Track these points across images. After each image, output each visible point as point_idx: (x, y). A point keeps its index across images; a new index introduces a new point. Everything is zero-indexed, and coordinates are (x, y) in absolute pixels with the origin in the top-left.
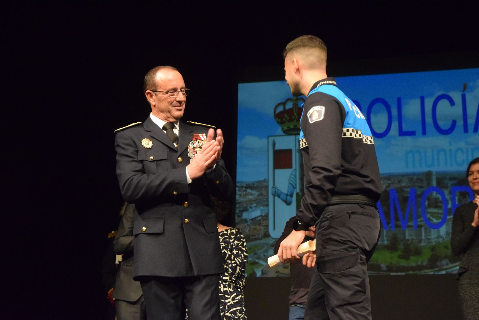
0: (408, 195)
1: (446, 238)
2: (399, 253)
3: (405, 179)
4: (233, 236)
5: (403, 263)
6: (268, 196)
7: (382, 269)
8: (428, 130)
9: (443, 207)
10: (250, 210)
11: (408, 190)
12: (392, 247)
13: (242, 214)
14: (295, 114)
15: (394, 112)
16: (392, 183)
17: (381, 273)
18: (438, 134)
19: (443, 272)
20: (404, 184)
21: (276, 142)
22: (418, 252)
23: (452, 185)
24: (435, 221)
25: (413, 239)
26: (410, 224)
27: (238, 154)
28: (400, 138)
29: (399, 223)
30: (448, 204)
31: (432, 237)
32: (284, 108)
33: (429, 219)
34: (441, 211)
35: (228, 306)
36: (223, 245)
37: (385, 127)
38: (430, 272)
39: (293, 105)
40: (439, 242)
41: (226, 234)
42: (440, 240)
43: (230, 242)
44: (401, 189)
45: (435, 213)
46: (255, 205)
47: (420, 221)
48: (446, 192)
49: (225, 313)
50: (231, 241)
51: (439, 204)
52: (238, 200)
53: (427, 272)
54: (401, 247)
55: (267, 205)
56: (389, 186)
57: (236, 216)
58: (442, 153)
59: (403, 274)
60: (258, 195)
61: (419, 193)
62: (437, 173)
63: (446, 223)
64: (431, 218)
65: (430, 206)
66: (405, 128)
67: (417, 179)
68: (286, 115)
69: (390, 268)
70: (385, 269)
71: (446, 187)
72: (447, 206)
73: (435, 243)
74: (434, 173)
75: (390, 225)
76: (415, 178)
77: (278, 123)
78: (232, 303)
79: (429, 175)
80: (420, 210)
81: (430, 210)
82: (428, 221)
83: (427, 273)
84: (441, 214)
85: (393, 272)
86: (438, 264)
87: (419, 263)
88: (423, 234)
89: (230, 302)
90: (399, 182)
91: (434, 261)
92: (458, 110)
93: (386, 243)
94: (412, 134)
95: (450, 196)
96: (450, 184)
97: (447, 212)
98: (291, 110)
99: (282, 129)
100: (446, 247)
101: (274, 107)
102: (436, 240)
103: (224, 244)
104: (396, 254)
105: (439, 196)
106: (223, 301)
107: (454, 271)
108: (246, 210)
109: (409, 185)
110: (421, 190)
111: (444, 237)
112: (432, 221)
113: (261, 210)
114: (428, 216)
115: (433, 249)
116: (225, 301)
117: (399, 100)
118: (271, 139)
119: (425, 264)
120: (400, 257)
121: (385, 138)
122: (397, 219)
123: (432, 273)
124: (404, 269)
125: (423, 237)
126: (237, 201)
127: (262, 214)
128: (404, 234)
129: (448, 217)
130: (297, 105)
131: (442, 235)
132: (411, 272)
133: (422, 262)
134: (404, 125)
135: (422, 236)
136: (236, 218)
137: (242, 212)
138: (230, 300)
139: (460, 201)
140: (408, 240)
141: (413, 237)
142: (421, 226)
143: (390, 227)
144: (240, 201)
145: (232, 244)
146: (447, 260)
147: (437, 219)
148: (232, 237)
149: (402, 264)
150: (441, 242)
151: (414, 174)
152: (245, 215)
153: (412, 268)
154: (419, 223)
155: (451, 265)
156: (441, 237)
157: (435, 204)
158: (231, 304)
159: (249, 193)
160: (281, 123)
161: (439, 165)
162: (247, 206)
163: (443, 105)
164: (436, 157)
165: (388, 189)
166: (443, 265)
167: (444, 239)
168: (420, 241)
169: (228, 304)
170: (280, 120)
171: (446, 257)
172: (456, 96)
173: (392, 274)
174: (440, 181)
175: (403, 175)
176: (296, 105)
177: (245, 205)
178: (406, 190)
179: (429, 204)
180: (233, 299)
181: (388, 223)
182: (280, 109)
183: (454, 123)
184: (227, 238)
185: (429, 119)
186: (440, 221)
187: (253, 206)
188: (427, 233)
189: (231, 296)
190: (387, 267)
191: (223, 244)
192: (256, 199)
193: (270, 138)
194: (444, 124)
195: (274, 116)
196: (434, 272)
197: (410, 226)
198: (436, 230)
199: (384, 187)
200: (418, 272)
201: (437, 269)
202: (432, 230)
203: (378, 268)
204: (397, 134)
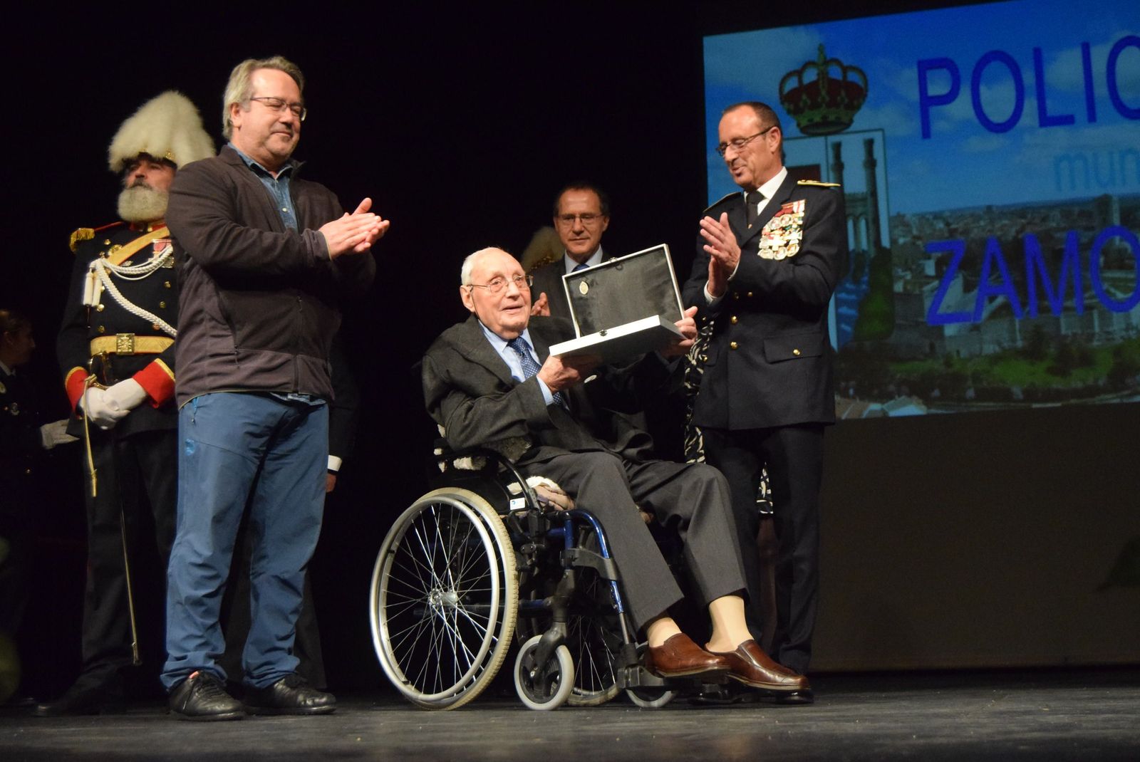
0: (1063, 246)
2: (1048, 363)
3: (1056, 213)
5: (1057, 383)
7: (1015, 397)
8: (1099, 115)
9: (1136, 266)
11: (1063, 235)
12: (1032, 353)
14: (823, 93)
15: (1029, 78)
16: (1029, 223)
17: (1012, 404)
18: (1120, 117)
20: (1054, 225)
22: (1086, 360)
24: (1120, 296)
25: (1075, 335)
26: (1069, 304)
28: (1043, 130)
29: (1046, 303)
31: (1116, 328)
32: (800, 81)
33: (1108, 291)
34: (1132, 276)
37: (1010, 109)
38: (1114, 398)
39: (818, 74)
40: (1130, 338)
42: (1132, 333)
44: (1047, 235)
45: (1120, 280)
47: (1090, 298)
51: (1127, 261)
53: (1107, 399)
54: (1052, 351)
56: (1022, 230)
58: (1130, 157)
59: (1059, 405)
61: (1084, 240)
62: (1122, 199)
64: (1112, 290)
65: (1108, 266)
66: (1053, 109)
67: (1081, 213)
68: (804, 97)
69: (1030, 394)
70: (1021, 397)
73: (1121, 341)
74: (1115, 199)
75: (1027, 309)
76: (1076, 210)
77: (789, 112)
79: (1103, 203)
80: (1088, 275)
81: (1109, 274)
82: (1105, 296)
83: (1107, 402)
84: (1131, 280)
85: (1037, 401)
86: (1129, 381)
87: (1090, 382)
88: (1096, 323)
90: (1044, 219)
91: (1120, 377)
93: (1020, 344)
94: (1067, 120)
98: (814, 84)
99: (799, 125)
101: (779, 80)
102: (1124, 333)
104: (1041, 366)
105: (1127, 245)
109: (1063, 225)
110: (1091, 234)
112: (1114, 295)
114: (1106, 286)
115: (1118, 352)
117: (1038, 53)
119: (1101, 383)
120: (1051, 371)
121: (1012, 132)
122: (1041, 296)
123: (1117, 401)
124: (1057, 395)
125: (1097, 329)
128: (1058, 325)
130: (827, 73)
131: (1135, 324)
132: (1073, 401)
133: (1096, 380)
134: (1049, 104)
135: (1091, 326)
140: (1066, 337)
141: (1075, 330)
142: (1090, 308)
143: (1028, 313)
147: (1125, 292)
149: (1054, 386)
150: (1134, 337)
151: (1073, 203)
153: (1077, 393)
154: (1087, 302)
156: (1133, 328)
157: (1120, 262)
160: (796, 112)
161: (1124, 182)
163: (1130, 57)
164: (1117, 166)
165: (1020, 236)
167: (1138, 332)
168: (1091, 337)
170: (792, 107)
173: (1035, 406)
174: (1127, 215)
175: (1052, 207)
176: (823, 75)
178: (1058, 235)
179: (1106, 262)
181: (1024, 305)
182: (792, 84)
185: (1101, 90)
186: (1130, 295)
188: (1105, 320)
190: (1026, 392)
194: (1133, 98)
195: (781, 98)
196: (1121, 397)
197: (1067, 309)
198: (1121, 314)
199: (1013, 232)
200: (1089, 401)
201: (1126, 392)
202: (1115, 314)
203: (1006, 395)
204: (1036, 122)
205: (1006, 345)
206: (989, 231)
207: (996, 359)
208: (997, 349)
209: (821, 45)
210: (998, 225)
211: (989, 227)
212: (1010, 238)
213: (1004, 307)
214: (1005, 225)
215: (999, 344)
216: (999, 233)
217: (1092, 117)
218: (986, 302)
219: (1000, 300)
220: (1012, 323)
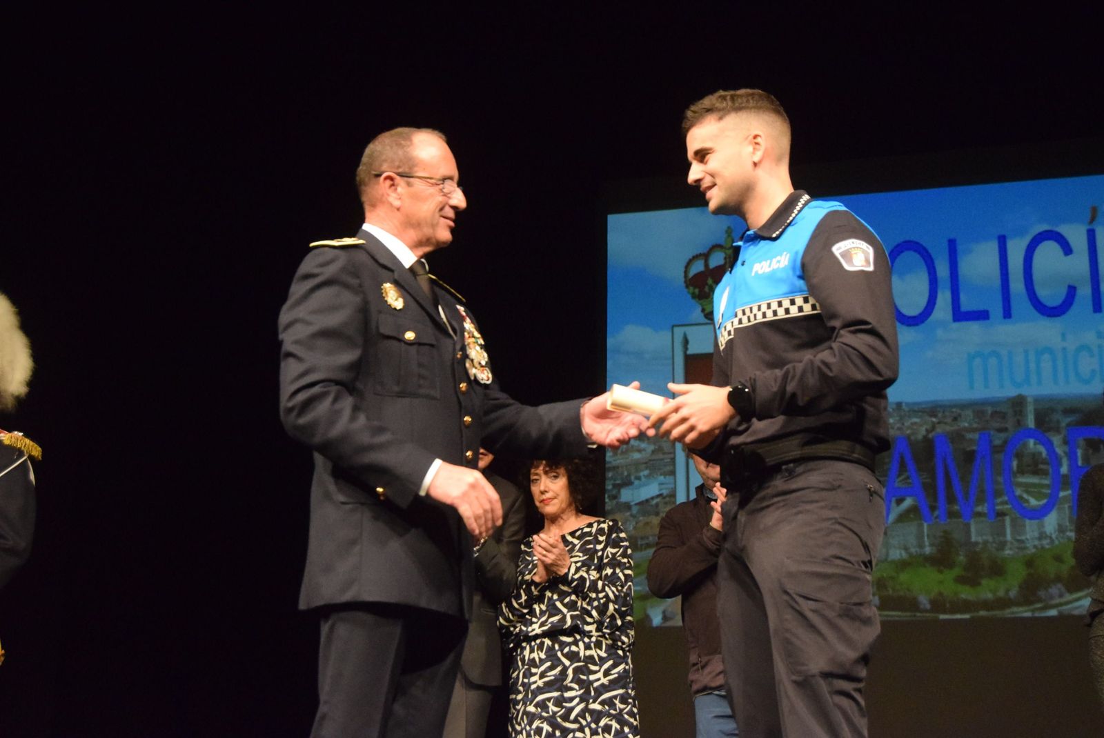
0: (974, 448)
1: (1057, 538)
2: (957, 571)
3: (969, 413)
4: (602, 536)
5: (966, 593)
6: (674, 453)
7: (922, 607)
8: (1014, 312)
9: (1050, 471)
10: (637, 482)
11: (976, 436)
12: (941, 560)
13: (619, 492)
15: (943, 270)
16: (939, 423)
17: (918, 614)
18: (1037, 315)
19: (1053, 613)
20: (966, 425)
21: (689, 338)
22: (997, 570)
23: (1068, 425)
24: (1033, 502)
25: (985, 543)
26: (979, 509)
27: (610, 364)
28: (957, 325)
29: (956, 507)
30: (1060, 465)
31: (1028, 537)
32: (706, 265)
33: (1021, 497)
34: (1046, 482)
35: (595, 689)
36: (580, 557)
37: (922, 301)
38: (1026, 611)
39: (725, 258)
40: (1043, 548)
41: (589, 534)
42: (1045, 542)
43: (597, 551)
44: (958, 436)
45: (1034, 485)
46: (646, 472)
47: (1002, 504)
48: (1057, 440)
49: (587, 704)
50: (599, 547)
51: (1041, 466)
52: (610, 462)
53: (1018, 612)
54: (962, 558)
55: (673, 473)
56: (933, 428)
57: (606, 496)
58: (1046, 356)
59: (967, 616)
60: (653, 452)
61: (997, 442)
62: (1037, 400)
63: (1056, 508)
64: (1025, 496)
65: (1021, 471)
66: (967, 304)
67: (994, 413)
69: (938, 604)
70: (928, 607)
71: (1057, 430)
72: (1059, 472)
73: (1034, 550)
74: (1029, 400)
75: (936, 513)
76: (990, 410)
77: (694, 296)
78: (605, 681)
79: (1018, 403)
80: (1000, 479)
81: (1022, 479)
82: (1018, 502)
83: (1018, 615)
84: (1047, 486)
85: (945, 612)
86: (1042, 593)
87: (1001, 593)
88: (1008, 531)
89: (599, 679)
90: (955, 419)
91: (1032, 589)
92: (1079, 264)
93: (928, 550)
94: (982, 315)
95: (1066, 448)
96: (1063, 424)
97: (1060, 482)
99: (703, 310)
100: (1058, 559)
101: (684, 264)
102: (1036, 543)
103: (584, 556)
104: (950, 575)
105: (1042, 449)
106: (584, 677)
107: (1077, 608)
108: (627, 483)
109: (975, 426)
110: (1003, 435)
111: (1054, 536)
112: (1027, 501)
113: (661, 484)
114: (1018, 492)
115: (1030, 563)
116: (588, 678)
117: (952, 245)
118: (679, 332)
119: (1012, 594)
120: (961, 580)
121: (922, 327)
122: (951, 499)
123: (1028, 614)
124: (966, 606)
125: (1009, 537)
126: (607, 466)
127: (661, 492)
128: (968, 532)
129: (1062, 494)
131: (1048, 533)
132: (982, 613)
133: (1007, 591)
134: (963, 298)
135: (1004, 535)
136: (607, 500)
137: (618, 487)
138: (600, 675)
139: (1086, 459)
140: (977, 543)
141: (985, 537)
142: (1002, 514)
143: (936, 518)
144: (614, 463)
145: (600, 554)
146: (1059, 585)
147: (1037, 499)
148: (601, 538)
149: (963, 596)
150: (1047, 547)
151: (985, 403)
152: (626, 495)
153: (986, 605)
154: (998, 507)
155: (1068, 597)
156: (1046, 537)
157: (1034, 466)
158: (603, 685)
159: (633, 446)
161: (1040, 383)
162: (629, 475)
163: (1048, 254)
164: (1033, 366)
165: (930, 436)
166: (1052, 598)
167: (1052, 541)
168: (1002, 545)
169: (596, 684)
170: (697, 291)
171: (1058, 579)
172: (1076, 235)
173: (942, 617)
174: (1041, 418)
175: (964, 406)
177: (626, 473)
178: (969, 436)
179: (1018, 466)
180: (606, 674)
181: (933, 508)
182: (698, 267)
183: (1072, 291)
184: (588, 542)
185: (1017, 285)
186: (1044, 501)
187: (642, 474)
188: (1017, 528)
189: (601, 667)
190: (933, 602)
191: (581, 555)
192: (650, 460)
193: (676, 329)
194: (1050, 295)
195: (685, 282)
196: (1033, 611)
197: (980, 514)
198: (1035, 522)
199: (922, 431)
200: (998, 613)
201: (1039, 605)
202: (1028, 522)
203: (913, 605)
204: (949, 316)
205: (913, 550)
206: (899, 429)
207: (903, 565)
208: (904, 555)
209: (729, 228)
210: (907, 424)
211: (898, 425)
212: (920, 437)
213: (913, 510)
214: (916, 423)
215: (906, 549)
216: (908, 432)
217: (1007, 314)
218: (893, 504)
219: (908, 502)
220: (920, 526)
